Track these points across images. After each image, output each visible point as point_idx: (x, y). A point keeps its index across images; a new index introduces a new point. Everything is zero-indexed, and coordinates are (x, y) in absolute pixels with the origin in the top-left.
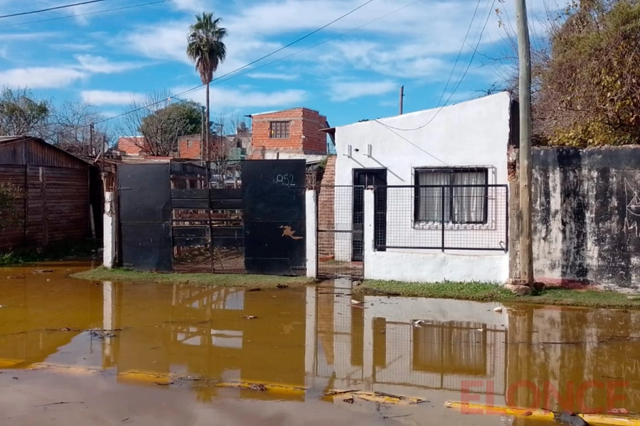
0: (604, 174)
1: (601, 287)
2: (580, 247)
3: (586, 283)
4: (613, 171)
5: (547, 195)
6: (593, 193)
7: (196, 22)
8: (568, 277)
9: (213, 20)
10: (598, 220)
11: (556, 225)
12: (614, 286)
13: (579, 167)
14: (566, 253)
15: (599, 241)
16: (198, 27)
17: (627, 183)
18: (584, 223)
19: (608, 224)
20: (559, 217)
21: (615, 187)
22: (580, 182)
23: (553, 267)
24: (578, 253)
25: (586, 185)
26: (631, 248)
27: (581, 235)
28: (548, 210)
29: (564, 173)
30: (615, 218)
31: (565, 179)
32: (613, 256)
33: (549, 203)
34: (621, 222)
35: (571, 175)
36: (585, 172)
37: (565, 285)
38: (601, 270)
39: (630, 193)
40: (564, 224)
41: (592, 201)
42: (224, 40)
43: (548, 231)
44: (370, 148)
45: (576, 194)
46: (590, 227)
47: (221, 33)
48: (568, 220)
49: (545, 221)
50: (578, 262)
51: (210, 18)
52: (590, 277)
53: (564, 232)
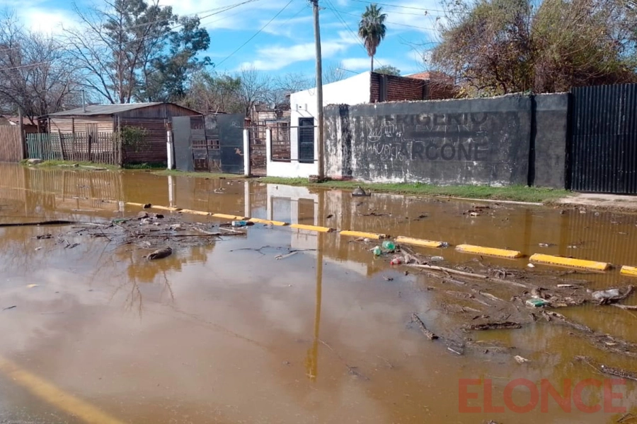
0: (358, 119)
1: (357, 180)
2: (349, 158)
3: (351, 177)
4: (362, 117)
5: (336, 131)
6: (354, 130)
7: (365, 11)
8: (345, 175)
9: (377, 9)
10: (356, 145)
11: (339, 147)
12: (363, 179)
13: (348, 116)
14: (343, 162)
15: (357, 156)
16: (366, 15)
17: (368, 125)
18: (350, 146)
19: (360, 147)
20: (341, 143)
21: (362, 126)
22: (349, 124)
23: (338, 169)
24: (348, 162)
25: (351, 125)
26: (369, 159)
27: (349, 152)
28: (336, 139)
29: (342, 119)
30: (363, 143)
31: (343, 123)
32: (362, 163)
33: (336, 135)
34: (365, 145)
35: (345, 120)
36: (350, 118)
37: (343, 179)
38: (357, 171)
39: (369, 129)
40: (343, 146)
41: (354, 134)
42: (384, 23)
43: (337, 150)
44: (306, 105)
45: (347, 131)
46: (353, 149)
47: (383, 17)
48: (344, 144)
49: (335, 145)
50: (348, 167)
51: (375, 7)
52: (353, 175)
53: (343, 151)
